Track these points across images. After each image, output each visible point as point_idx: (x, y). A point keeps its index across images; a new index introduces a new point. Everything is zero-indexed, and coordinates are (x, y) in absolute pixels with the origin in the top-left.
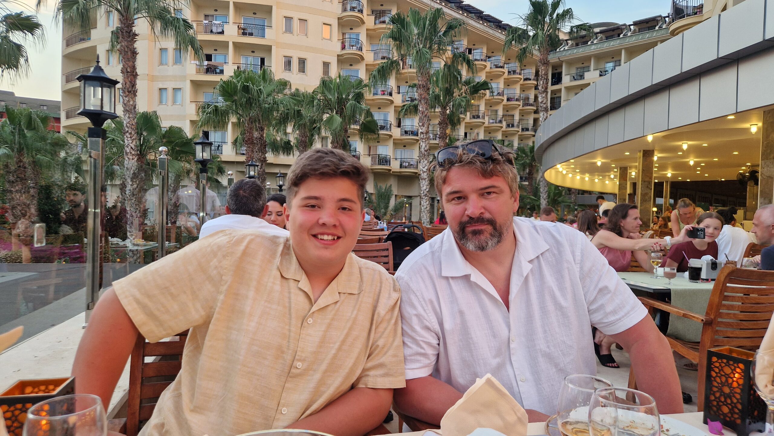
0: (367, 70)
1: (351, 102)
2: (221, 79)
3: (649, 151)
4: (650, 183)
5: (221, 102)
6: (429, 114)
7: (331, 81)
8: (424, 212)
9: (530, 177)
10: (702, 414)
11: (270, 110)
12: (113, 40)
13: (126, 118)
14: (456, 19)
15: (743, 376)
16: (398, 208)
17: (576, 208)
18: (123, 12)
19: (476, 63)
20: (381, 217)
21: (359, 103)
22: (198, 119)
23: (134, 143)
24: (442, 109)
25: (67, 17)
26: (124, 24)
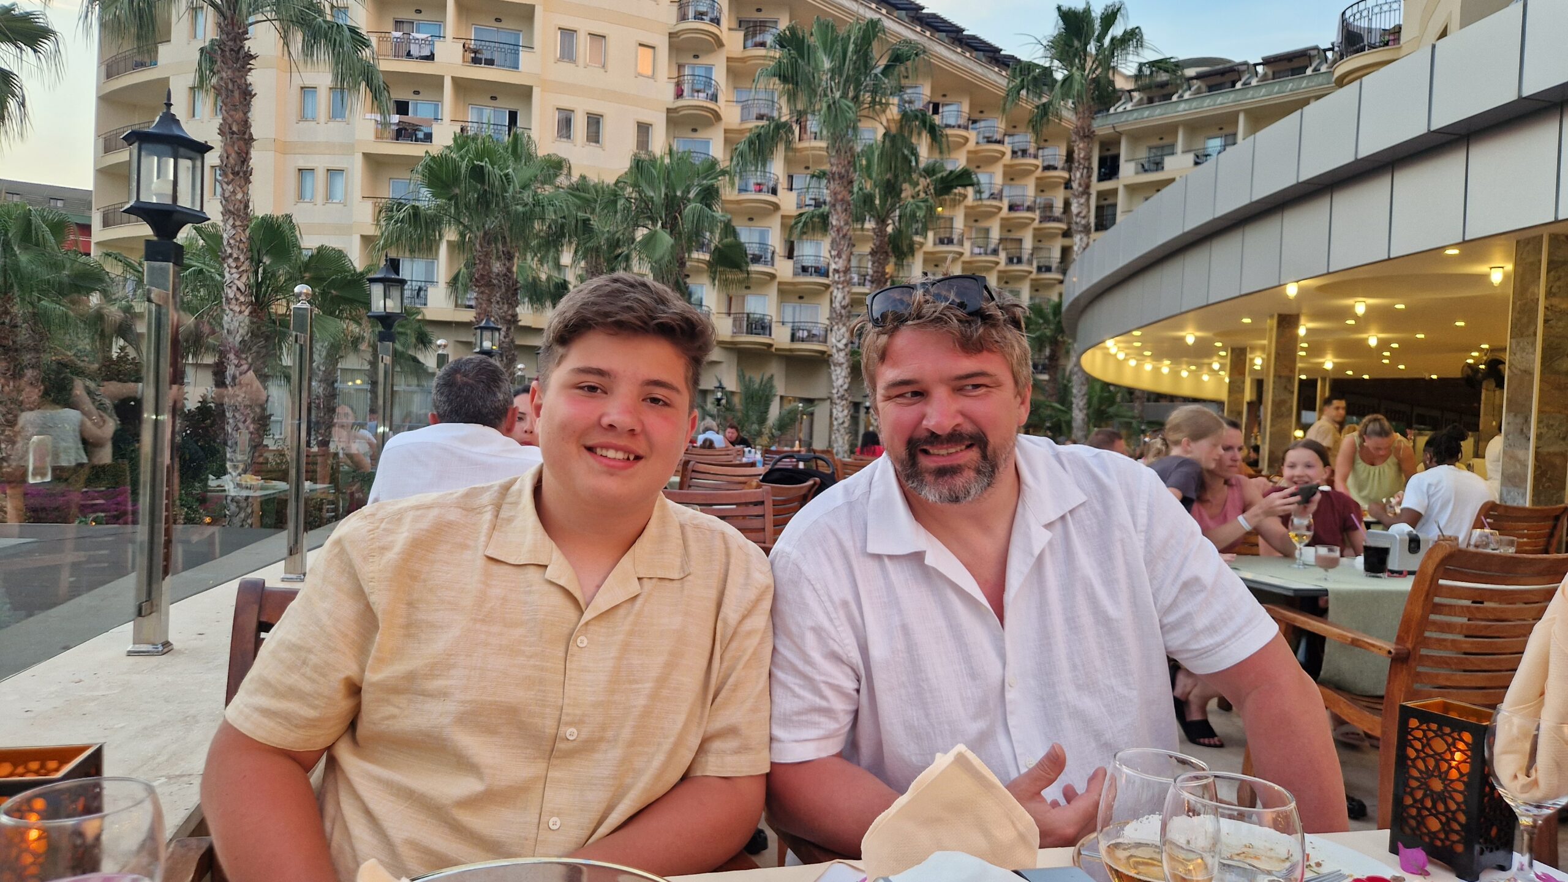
0: (726, 140)
1: (693, 207)
2: (427, 152)
3: (1290, 316)
4: (1290, 379)
5: (425, 199)
6: (851, 233)
7: (653, 161)
8: (838, 430)
9: (1052, 365)
10: (1387, 833)
11: (528, 218)
12: (203, 65)
13: (229, 227)
14: (908, 42)
15: (1469, 757)
16: (786, 424)
17: (1143, 427)
18: (225, 9)
19: (949, 131)
20: (750, 441)
21: (709, 206)
22: (378, 233)
23: (244, 279)
24: (877, 223)
25: (109, 17)
26: (228, 34)
